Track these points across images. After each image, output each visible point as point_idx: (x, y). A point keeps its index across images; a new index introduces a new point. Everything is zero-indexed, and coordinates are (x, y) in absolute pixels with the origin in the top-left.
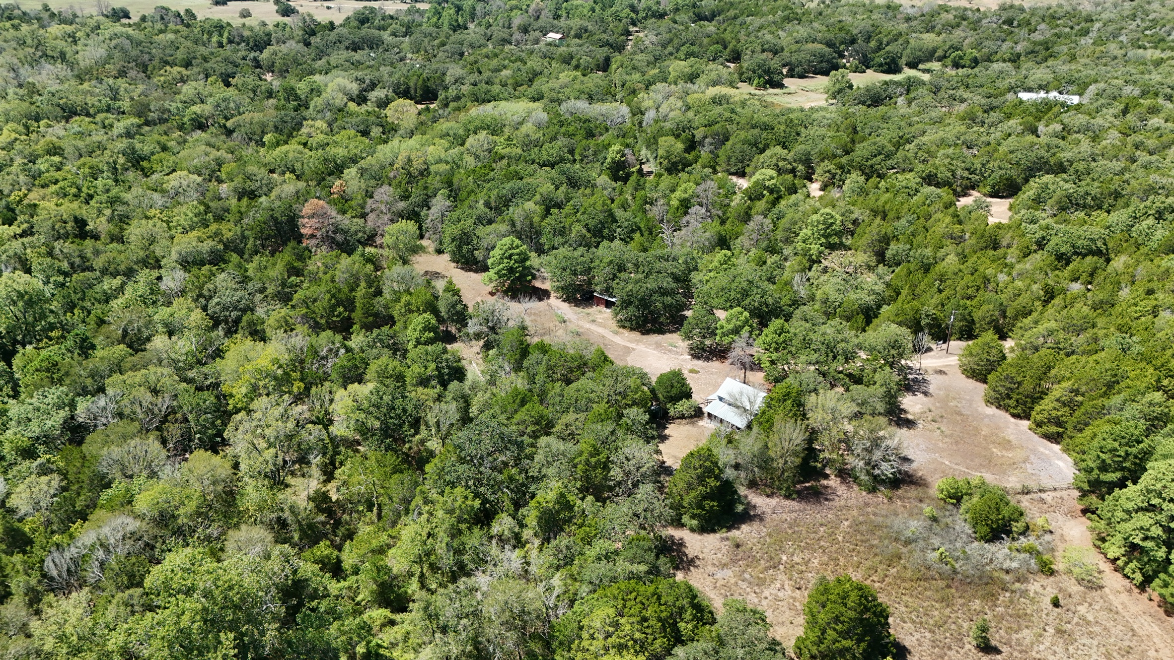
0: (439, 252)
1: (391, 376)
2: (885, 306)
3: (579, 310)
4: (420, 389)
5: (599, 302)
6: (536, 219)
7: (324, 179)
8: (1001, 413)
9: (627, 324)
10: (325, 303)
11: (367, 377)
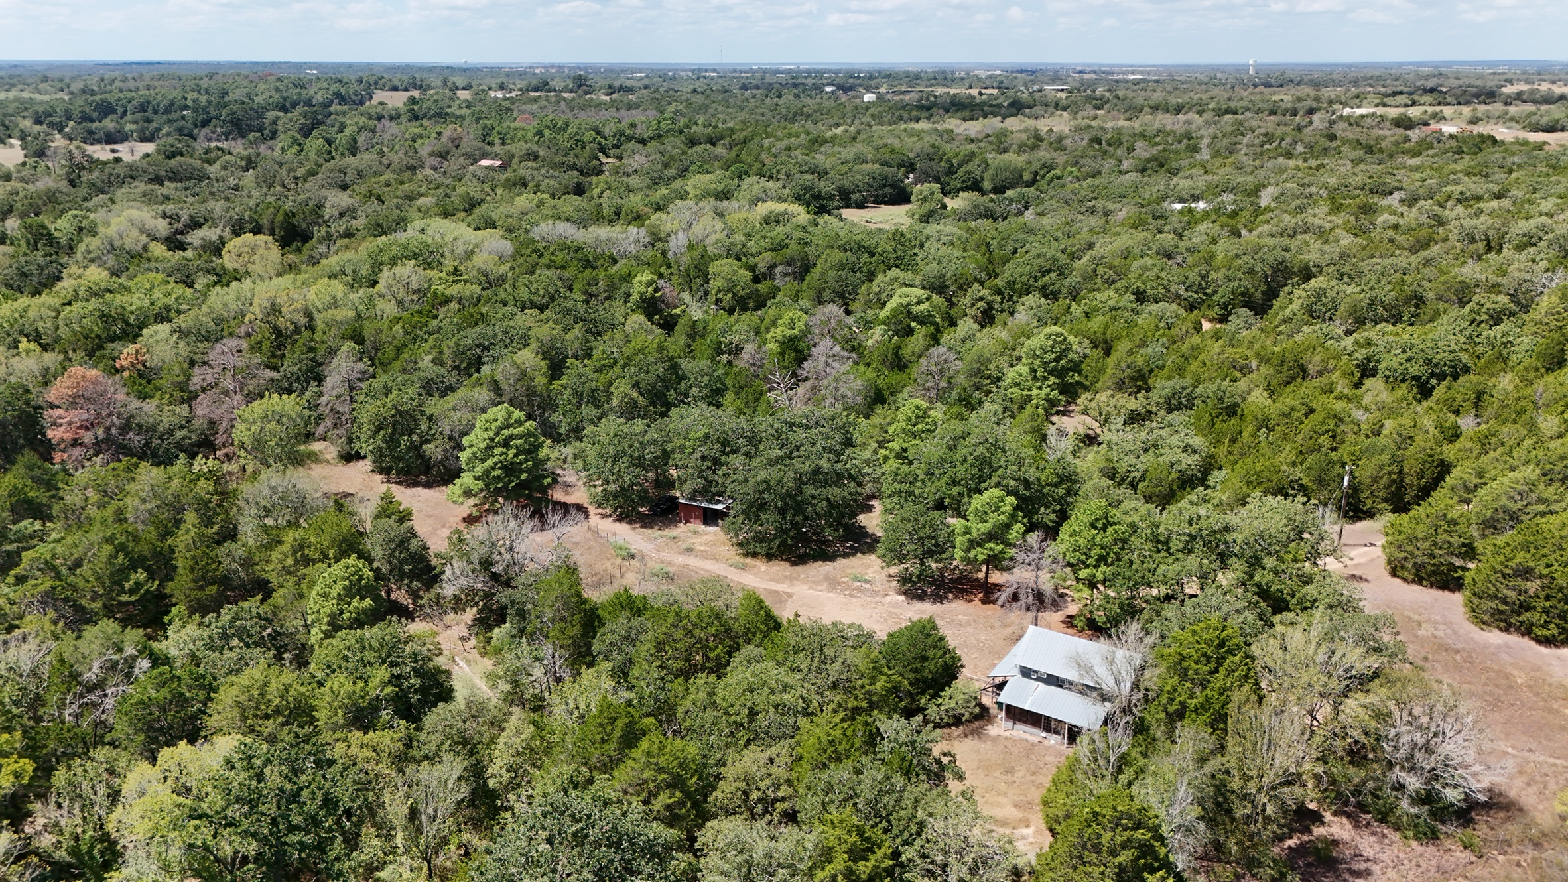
0: (349, 457)
1: (277, 712)
2: (1215, 473)
3: (654, 533)
4: (356, 736)
5: (688, 513)
6: (540, 380)
7: (101, 347)
8: (1514, 639)
9: (761, 548)
10: (100, 564)
11: (212, 722)
